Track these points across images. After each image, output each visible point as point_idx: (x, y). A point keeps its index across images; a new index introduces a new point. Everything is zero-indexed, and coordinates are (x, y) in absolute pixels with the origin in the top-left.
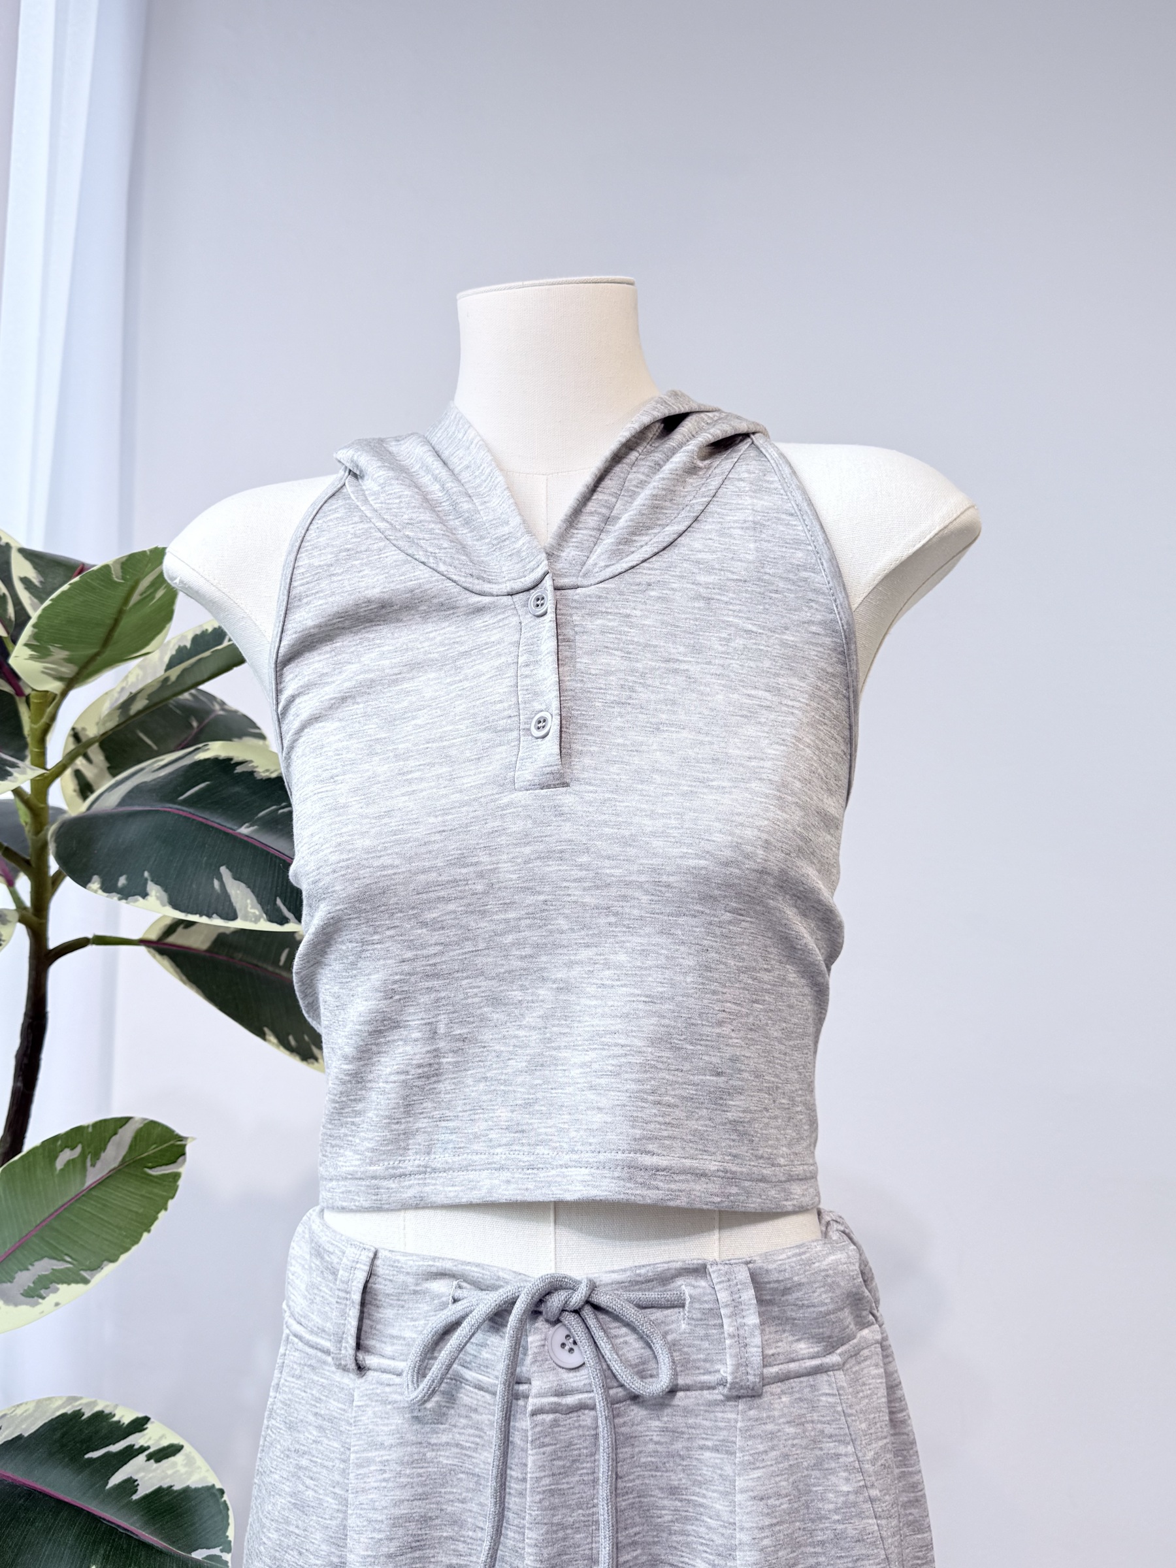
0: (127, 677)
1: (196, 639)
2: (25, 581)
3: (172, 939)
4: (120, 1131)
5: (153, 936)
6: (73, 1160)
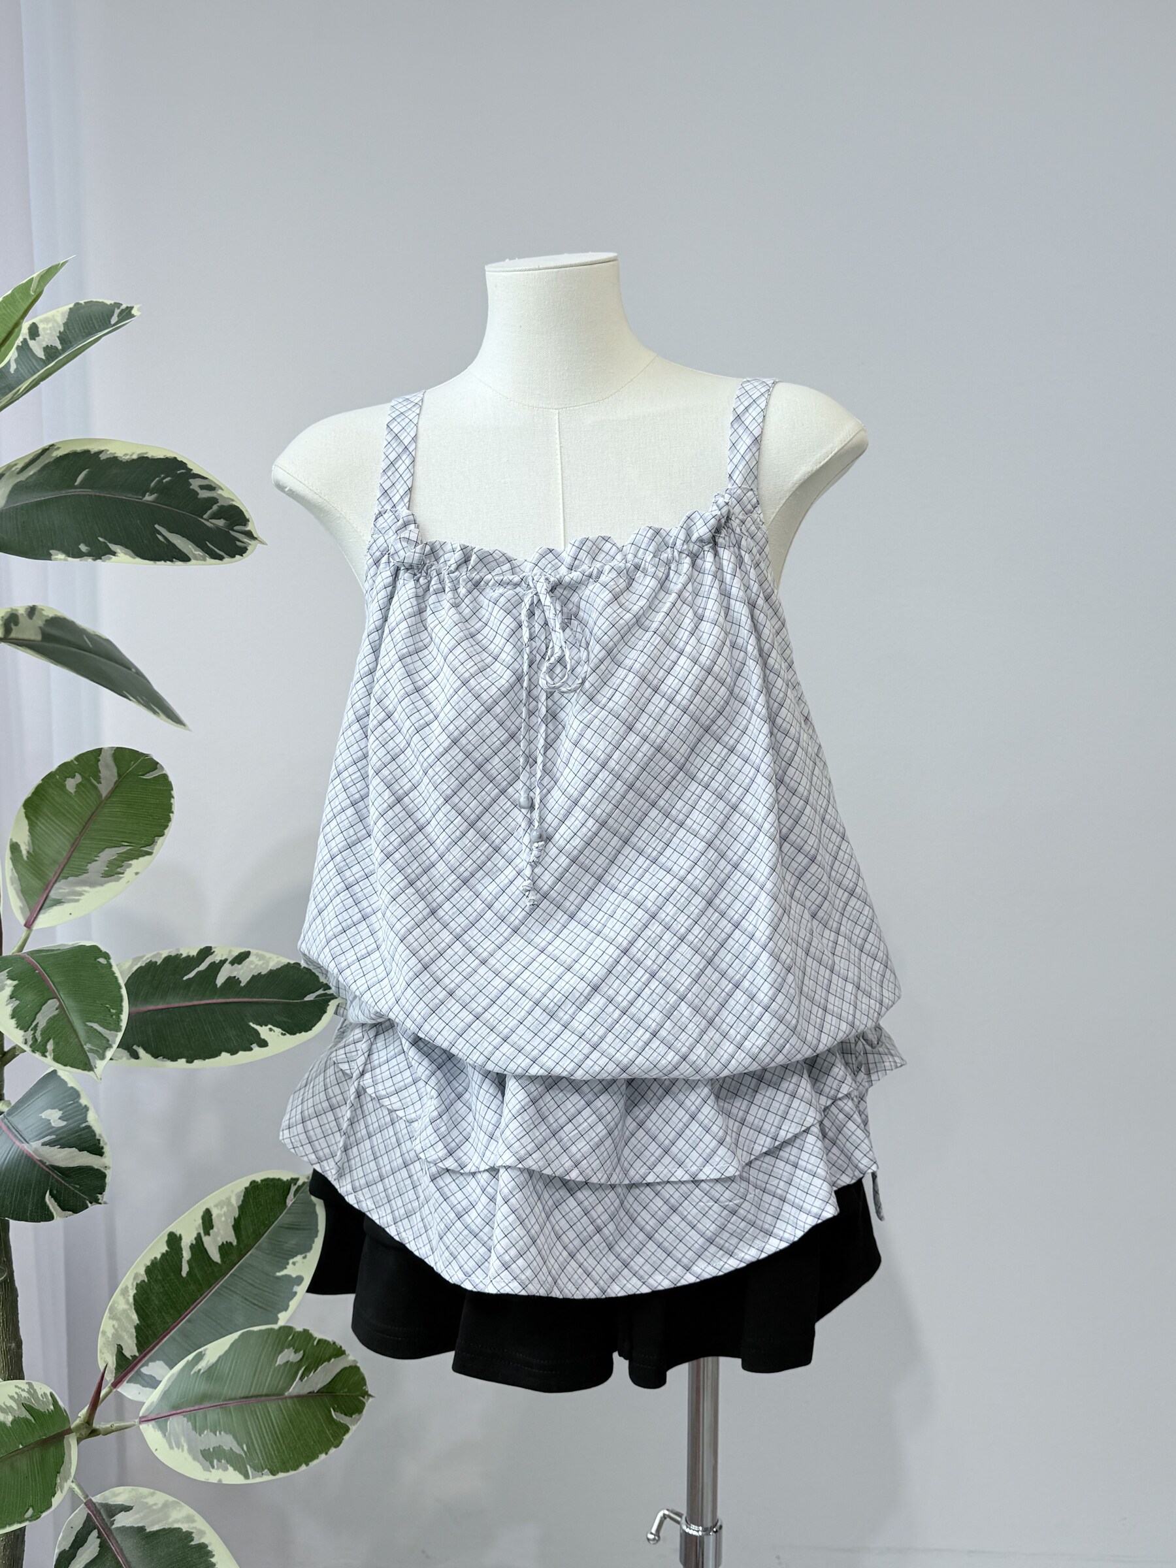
3: (14, 635)
4: (99, 758)
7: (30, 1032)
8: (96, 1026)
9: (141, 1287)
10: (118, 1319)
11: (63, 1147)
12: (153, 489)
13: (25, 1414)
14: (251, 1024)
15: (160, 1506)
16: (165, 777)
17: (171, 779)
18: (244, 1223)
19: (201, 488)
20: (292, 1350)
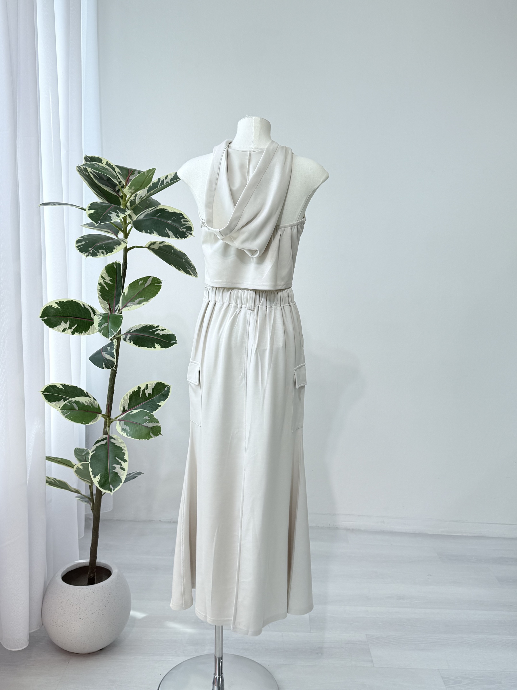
2: (118, 172)
3: (151, 247)
4: (149, 278)
5: (147, 246)
6: (142, 283)
7: (100, 328)
8: (112, 330)
9: (131, 395)
10: (125, 400)
11: (108, 355)
12: (172, 220)
13: (90, 405)
14: (155, 343)
15: (120, 442)
16: (161, 285)
17: (162, 286)
18: (154, 390)
19: (184, 221)
20: (148, 417)
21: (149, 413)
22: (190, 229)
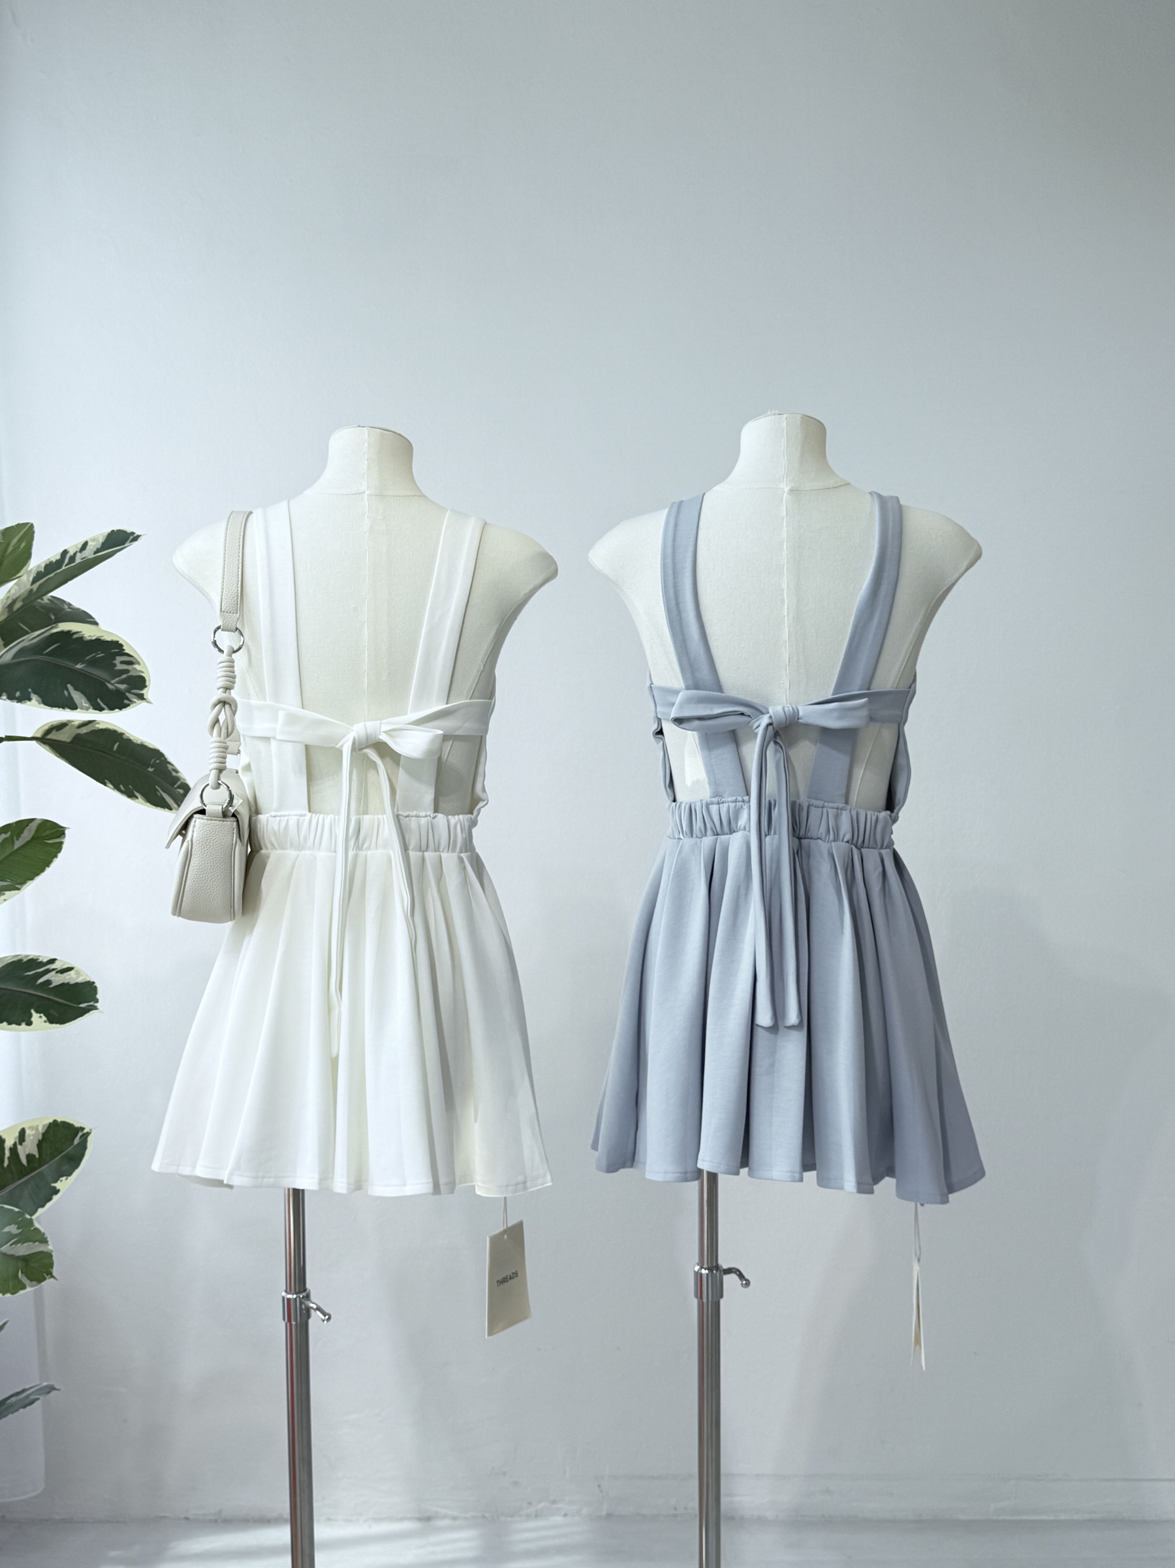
0: (9, 591)
1: (46, 566)
3: (49, 737)
4: (30, 825)
5: (39, 735)
6: (7, 838)
12: (87, 660)
14: (32, 1011)
16: (62, 843)
17: (64, 846)
18: (44, 1145)
19: (122, 662)
20: (16, 1226)
21: (21, 1214)
22: (139, 683)
